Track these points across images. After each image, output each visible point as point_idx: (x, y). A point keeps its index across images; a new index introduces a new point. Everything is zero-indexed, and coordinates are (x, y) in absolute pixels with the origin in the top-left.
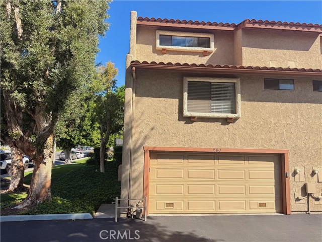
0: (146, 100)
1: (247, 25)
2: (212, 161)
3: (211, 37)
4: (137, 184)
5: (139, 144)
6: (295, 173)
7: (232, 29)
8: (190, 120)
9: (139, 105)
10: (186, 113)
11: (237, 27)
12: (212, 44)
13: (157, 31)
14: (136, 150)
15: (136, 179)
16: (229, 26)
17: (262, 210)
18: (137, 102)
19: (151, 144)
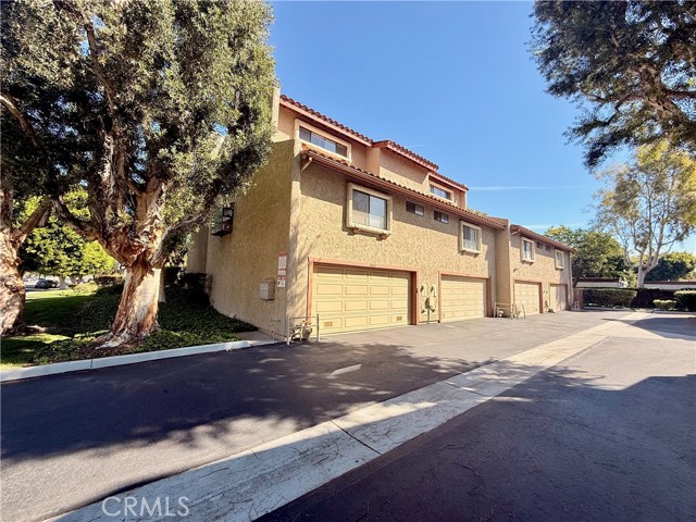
0: (312, 201)
1: (389, 146)
2: (365, 277)
3: (349, 146)
4: (301, 302)
5: (303, 254)
6: (422, 288)
7: (369, 145)
8: (352, 231)
9: (304, 206)
10: (351, 224)
11: (374, 144)
12: (350, 154)
13: (297, 120)
14: (300, 262)
15: (301, 295)
16: (368, 141)
17: (399, 323)
18: (303, 203)
19: (316, 256)
